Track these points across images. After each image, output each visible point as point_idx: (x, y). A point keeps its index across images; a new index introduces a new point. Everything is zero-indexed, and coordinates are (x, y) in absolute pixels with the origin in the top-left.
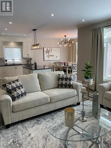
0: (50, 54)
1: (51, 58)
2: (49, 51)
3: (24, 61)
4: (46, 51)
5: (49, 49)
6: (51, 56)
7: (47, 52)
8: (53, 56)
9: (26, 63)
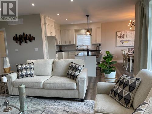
0: (125, 38)
1: (126, 44)
2: (124, 35)
3: (94, 47)
4: (119, 36)
5: (123, 33)
6: (126, 41)
7: (121, 37)
8: (129, 41)
9: (95, 49)
